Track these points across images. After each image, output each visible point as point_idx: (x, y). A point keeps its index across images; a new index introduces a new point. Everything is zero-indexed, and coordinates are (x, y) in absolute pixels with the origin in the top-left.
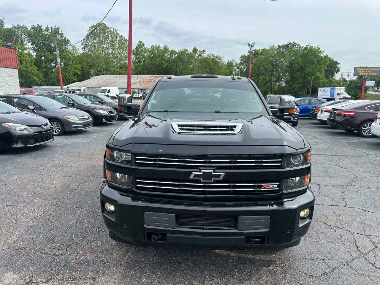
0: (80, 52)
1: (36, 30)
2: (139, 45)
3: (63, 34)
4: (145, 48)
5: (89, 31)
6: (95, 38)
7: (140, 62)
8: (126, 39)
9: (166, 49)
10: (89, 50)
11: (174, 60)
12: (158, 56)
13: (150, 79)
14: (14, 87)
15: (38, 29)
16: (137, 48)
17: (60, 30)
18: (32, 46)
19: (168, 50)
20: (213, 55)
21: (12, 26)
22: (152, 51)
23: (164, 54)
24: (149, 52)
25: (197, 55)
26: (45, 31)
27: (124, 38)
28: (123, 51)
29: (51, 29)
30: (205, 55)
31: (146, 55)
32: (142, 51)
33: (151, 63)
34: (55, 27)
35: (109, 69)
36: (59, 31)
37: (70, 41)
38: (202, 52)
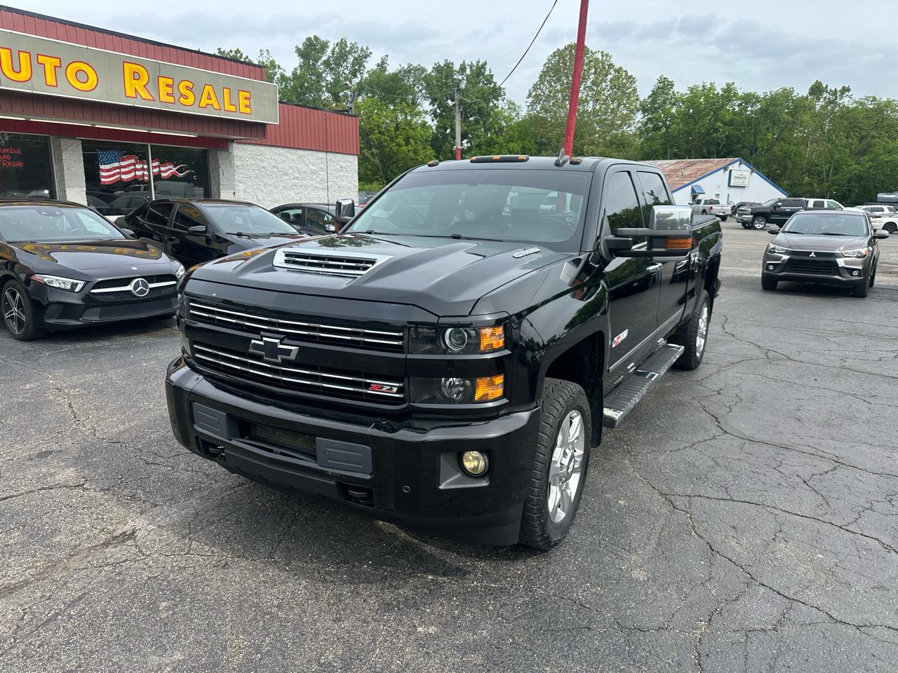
0: (524, 112)
1: (442, 73)
2: (659, 88)
3: (492, 76)
4: (674, 95)
5: (547, 65)
6: (559, 80)
7: (656, 128)
8: (629, 75)
9: (730, 92)
10: (542, 108)
11: (747, 120)
12: (704, 113)
13: (671, 170)
14: (349, 191)
15: (445, 71)
16: (653, 94)
17: (488, 68)
18: (431, 107)
19: (736, 94)
20: (874, 99)
21: (399, 68)
22: (692, 101)
23: (723, 106)
24: (683, 102)
25: (821, 103)
26: (458, 72)
27: (626, 74)
28: (619, 105)
29: (471, 68)
30: (846, 101)
31: (674, 110)
32: (664, 102)
33: (685, 129)
34: (478, 62)
35: (582, 150)
36: (485, 70)
37: (505, 90)
38: (839, 94)
